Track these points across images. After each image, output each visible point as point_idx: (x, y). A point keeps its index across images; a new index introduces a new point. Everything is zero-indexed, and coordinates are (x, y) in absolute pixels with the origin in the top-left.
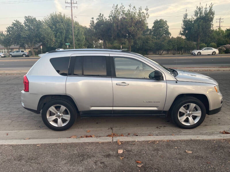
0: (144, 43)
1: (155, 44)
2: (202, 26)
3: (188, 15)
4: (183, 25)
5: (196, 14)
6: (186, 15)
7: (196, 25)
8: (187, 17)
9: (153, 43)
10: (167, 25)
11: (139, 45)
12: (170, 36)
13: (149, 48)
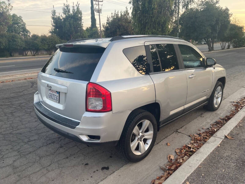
0: (9, 41)
1: (26, 43)
2: (73, 26)
3: (56, 12)
4: (52, 22)
5: (64, 12)
6: (54, 12)
7: (67, 23)
8: (55, 14)
9: (23, 41)
10: (23, 21)
11: (4, 44)
12: (30, 34)
13: (19, 48)
